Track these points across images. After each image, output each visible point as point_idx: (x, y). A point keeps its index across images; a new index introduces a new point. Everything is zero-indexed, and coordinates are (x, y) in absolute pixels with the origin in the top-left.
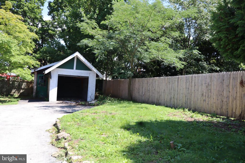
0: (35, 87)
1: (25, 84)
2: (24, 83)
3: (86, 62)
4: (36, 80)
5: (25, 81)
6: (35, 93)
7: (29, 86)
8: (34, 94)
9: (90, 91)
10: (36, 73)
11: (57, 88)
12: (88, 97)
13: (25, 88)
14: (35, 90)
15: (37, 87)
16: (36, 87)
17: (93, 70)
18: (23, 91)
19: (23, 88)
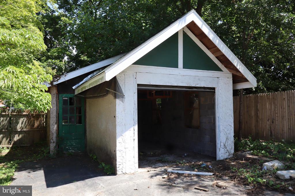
0: (54, 128)
1: (25, 121)
2: (21, 120)
3: (217, 41)
4: (55, 108)
5: (24, 113)
6: (55, 144)
7: (33, 125)
8: (52, 146)
9: (221, 128)
10: (55, 91)
11: (136, 127)
12: (218, 146)
13: (25, 130)
14: (55, 135)
15: (58, 127)
16: (56, 126)
17: (236, 65)
18: (21, 136)
19: (19, 130)
